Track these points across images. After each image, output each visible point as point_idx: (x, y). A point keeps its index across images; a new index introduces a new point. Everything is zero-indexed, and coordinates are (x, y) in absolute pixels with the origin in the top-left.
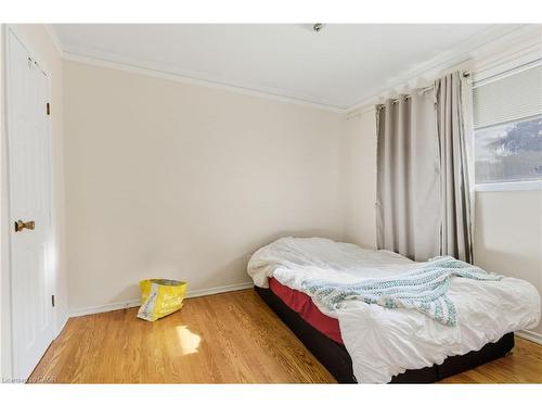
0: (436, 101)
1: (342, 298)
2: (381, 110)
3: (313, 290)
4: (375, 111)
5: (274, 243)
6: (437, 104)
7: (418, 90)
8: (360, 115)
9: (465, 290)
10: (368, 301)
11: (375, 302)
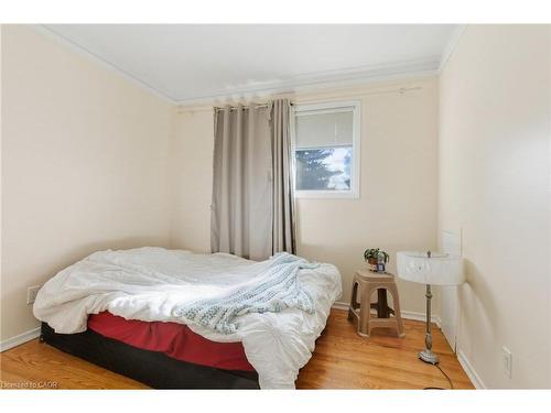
0: (269, 118)
1: (234, 316)
2: (219, 113)
3: (192, 314)
4: (213, 113)
5: (84, 261)
6: (271, 121)
7: (253, 104)
8: (193, 112)
9: (308, 280)
10: (261, 311)
11: (267, 310)
